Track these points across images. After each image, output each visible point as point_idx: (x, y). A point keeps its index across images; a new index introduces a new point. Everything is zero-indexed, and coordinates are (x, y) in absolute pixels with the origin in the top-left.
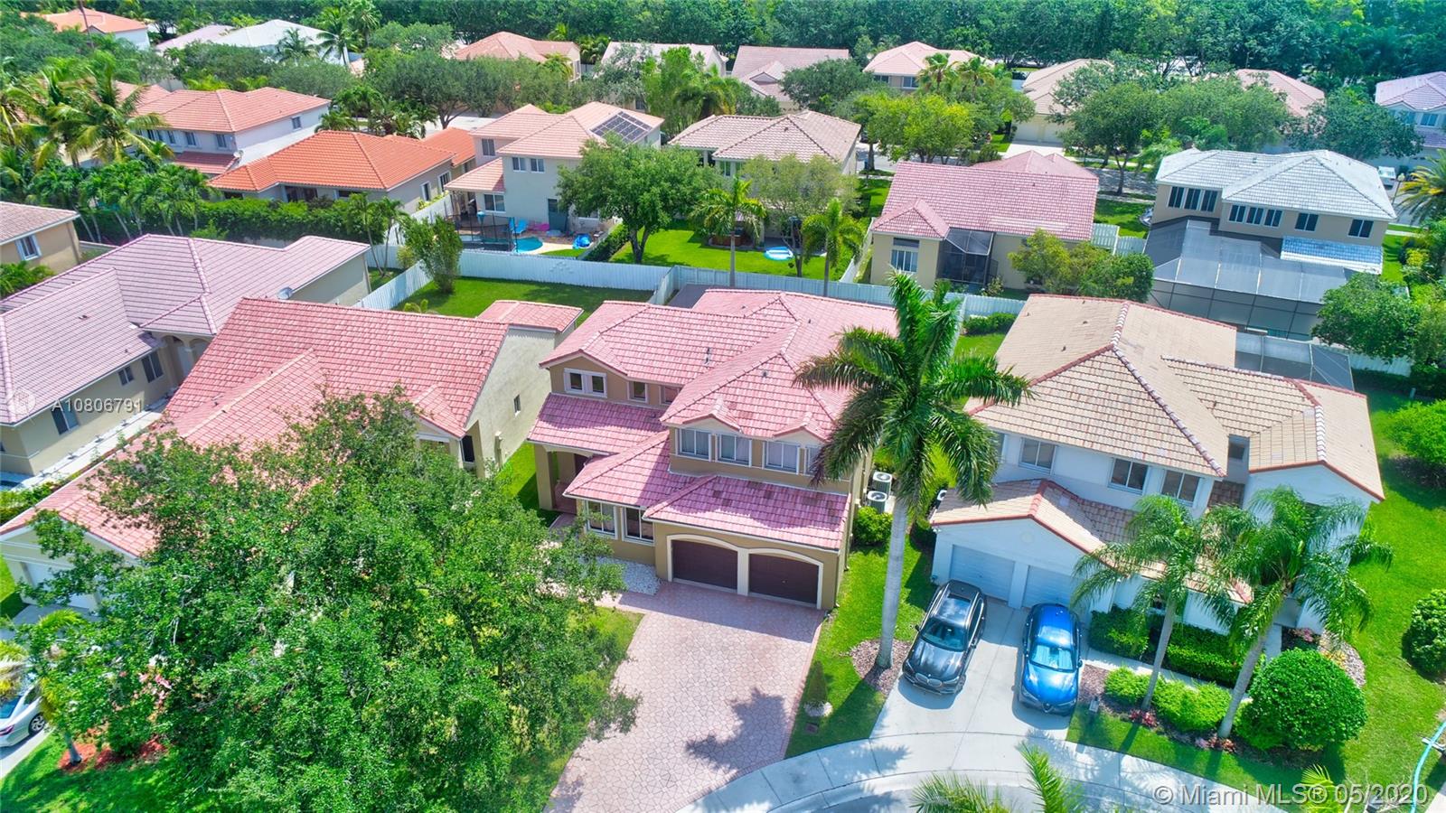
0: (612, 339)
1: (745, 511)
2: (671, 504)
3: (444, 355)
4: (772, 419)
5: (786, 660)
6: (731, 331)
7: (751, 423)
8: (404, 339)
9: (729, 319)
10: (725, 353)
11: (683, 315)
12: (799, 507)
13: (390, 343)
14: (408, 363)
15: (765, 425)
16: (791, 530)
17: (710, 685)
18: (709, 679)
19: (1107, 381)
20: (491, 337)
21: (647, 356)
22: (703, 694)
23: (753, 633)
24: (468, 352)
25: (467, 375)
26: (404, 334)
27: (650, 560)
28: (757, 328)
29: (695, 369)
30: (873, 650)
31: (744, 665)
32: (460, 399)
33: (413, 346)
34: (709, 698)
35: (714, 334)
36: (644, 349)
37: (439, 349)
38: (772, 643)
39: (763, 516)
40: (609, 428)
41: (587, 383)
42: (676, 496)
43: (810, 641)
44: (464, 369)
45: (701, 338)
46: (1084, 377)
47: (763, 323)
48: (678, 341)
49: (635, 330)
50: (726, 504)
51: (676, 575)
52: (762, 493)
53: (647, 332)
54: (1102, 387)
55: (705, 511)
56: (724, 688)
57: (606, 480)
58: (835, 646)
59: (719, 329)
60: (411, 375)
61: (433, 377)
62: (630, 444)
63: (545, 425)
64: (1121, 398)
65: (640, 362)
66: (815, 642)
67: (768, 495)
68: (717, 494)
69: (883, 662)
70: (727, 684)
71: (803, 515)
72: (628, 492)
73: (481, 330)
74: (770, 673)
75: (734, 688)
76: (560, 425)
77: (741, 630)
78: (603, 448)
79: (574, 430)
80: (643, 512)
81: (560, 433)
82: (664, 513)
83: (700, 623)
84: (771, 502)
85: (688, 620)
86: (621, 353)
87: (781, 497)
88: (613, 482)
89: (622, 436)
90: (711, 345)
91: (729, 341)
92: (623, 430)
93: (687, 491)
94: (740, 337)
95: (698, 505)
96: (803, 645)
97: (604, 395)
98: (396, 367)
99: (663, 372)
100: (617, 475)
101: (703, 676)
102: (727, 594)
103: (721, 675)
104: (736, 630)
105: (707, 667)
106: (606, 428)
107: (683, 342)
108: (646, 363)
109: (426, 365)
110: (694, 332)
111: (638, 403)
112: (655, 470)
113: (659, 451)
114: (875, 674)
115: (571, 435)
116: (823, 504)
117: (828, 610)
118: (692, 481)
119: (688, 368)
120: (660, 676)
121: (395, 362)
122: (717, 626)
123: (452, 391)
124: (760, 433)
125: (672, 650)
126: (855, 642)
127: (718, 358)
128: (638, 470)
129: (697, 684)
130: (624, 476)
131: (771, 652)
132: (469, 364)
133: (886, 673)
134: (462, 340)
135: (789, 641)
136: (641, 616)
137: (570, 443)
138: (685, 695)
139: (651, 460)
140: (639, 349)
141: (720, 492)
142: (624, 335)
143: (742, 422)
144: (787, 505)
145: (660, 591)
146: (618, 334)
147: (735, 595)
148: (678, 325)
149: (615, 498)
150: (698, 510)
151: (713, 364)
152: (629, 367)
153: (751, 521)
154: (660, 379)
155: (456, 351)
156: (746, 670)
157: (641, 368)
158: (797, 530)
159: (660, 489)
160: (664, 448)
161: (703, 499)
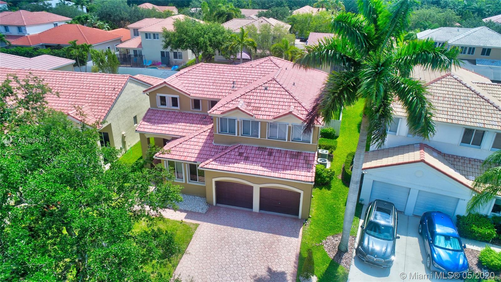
0: (182, 79)
1: (257, 163)
2: (215, 160)
3: (94, 91)
4: (272, 110)
5: (285, 248)
6: (245, 73)
7: (260, 112)
8: (73, 84)
9: (244, 69)
10: (243, 83)
11: (220, 67)
12: (288, 160)
13: (66, 86)
14: (74, 95)
15: (268, 113)
16: (284, 172)
17: (240, 266)
18: (239, 262)
19: (452, 90)
20: (119, 82)
21: (201, 86)
22: (236, 272)
23: (264, 233)
24: (107, 89)
25: (105, 100)
26: (74, 82)
27: (203, 194)
28: (259, 72)
29: (227, 91)
30: (337, 241)
31: (260, 253)
32: (100, 111)
33: (78, 87)
34: (240, 274)
35: (236, 75)
36: (200, 83)
37: (91, 88)
38: (275, 239)
39: (268, 165)
40: (180, 124)
41: (169, 102)
42: (218, 156)
43: (297, 237)
44: (104, 97)
45: (230, 77)
46: (438, 88)
47: (262, 70)
48: (217, 79)
49: (195, 75)
50: (247, 159)
51: (218, 202)
52: (266, 153)
53: (202, 75)
54: (450, 93)
55: (234, 163)
56: (248, 268)
57: (177, 149)
58: (313, 240)
59: (239, 73)
60: (75, 100)
61: (87, 101)
62: (191, 131)
63: (146, 123)
64: (462, 98)
65: (197, 89)
66: (300, 237)
67: (270, 154)
68: (241, 154)
69: (343, 249)
70: (251, 265)
71: (291, 164)
72: (190, 155)
73: (115, 79)
74: (276, 257)
75: (255, 267)
76: (153, 123)
77: (256, 232)
78: (177, 133)
79: (161, 125)
80: (198, 166)
81: (153, 127)
82: (211, 165)
83: (232, 228)
84: (272, 158)
85: (225, 227)
86: (187, 85)
87: (277, 155)
88: (182, 150)
89: (187, 128)
90: (235, 80)
91: (244, 78)
92: (188, 125)
93: (223, 153)
94: (251, 76)
95: (230, 160)
96: (293, 239)
97: (178, 108)
98: (68, 97)
99: (209, 93)
100: (184, 146)
101: (235, 260)
102: (247, 211)
103: (246, 259)
104: (253, 232)
105: (237, 254)
106: (179, 124)
107: (220, 79)
108: (201, 89)
109: (84, 95)
110: (226, 75)
111: (196, 111)
112: (205, 143)
113: (207, 134)
114: (340, 256)
115: (159, 128)
116: (302, 158)
117: (305, 220)
118: (226, 148)
119: (223, 91)
120: (209, 261)
121: (67, 94)
122: (242, 230)
123: (96, 107)
124: (265, 117)
125: (216, 244)
126: (325, 237)
127: (239, 86)
128: (195, 143)
129: (232, 266)
130: (188, 147)
131: (275, 244)
132: (107, 94)
133: (346, 255)
134: (104, 84)
135: (285, 237)
136: (197, 225)
137: (159, 132)
138: (224, 273)
139: (203, 138)
140: (197, 83)
141: (243, 153)
142: (189, 77)
143: (254, 112)
144: (281, 159)
145: (208, 211)
146: (185, 76)
147: (252, 212)
148: (218, 72)
149: (182, 158)
150: (230, 163)
151: (236, 89)
152: (191, 91)
153: (261, 168)
154: (208, 96)
155: (100, 88)
156: (261, 256)
157: (198, 92)
158: (288, 172)
159: (208, 153)
160: (210, 132)
161: (233, 157)
